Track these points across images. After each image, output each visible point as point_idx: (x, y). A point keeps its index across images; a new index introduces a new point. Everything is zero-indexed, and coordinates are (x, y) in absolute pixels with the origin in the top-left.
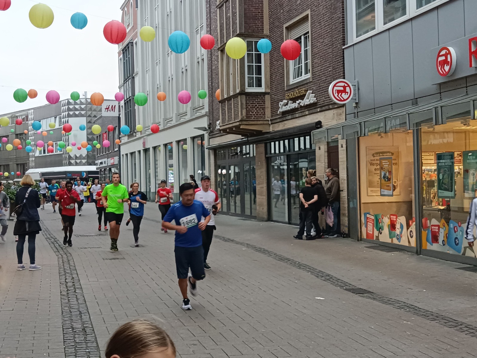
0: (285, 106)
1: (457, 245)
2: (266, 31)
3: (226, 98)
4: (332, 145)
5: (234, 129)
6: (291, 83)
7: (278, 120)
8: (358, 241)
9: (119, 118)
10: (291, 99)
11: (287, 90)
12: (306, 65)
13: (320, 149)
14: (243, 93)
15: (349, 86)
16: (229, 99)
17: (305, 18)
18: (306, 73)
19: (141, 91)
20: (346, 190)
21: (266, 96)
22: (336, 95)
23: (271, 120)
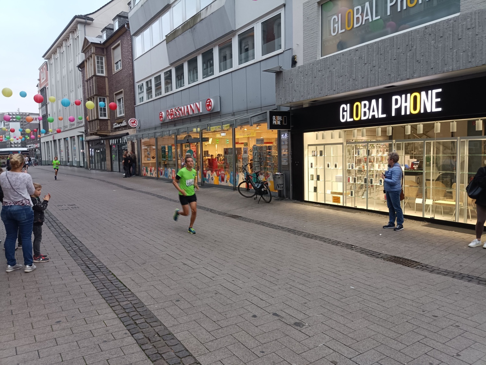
0: (116, 125)
2: (108, 94)
3: (91, 120)
6: (118, 116)
7: (114, 131)
9: (39, 124)
10: (118, 123)
11: (116, 119)
12: (123, 110)
14: (98, 119)
15: (136, 121)
17: (122, 92)
18: (123, 113)
21: (108, 121)
23: (111, 131)
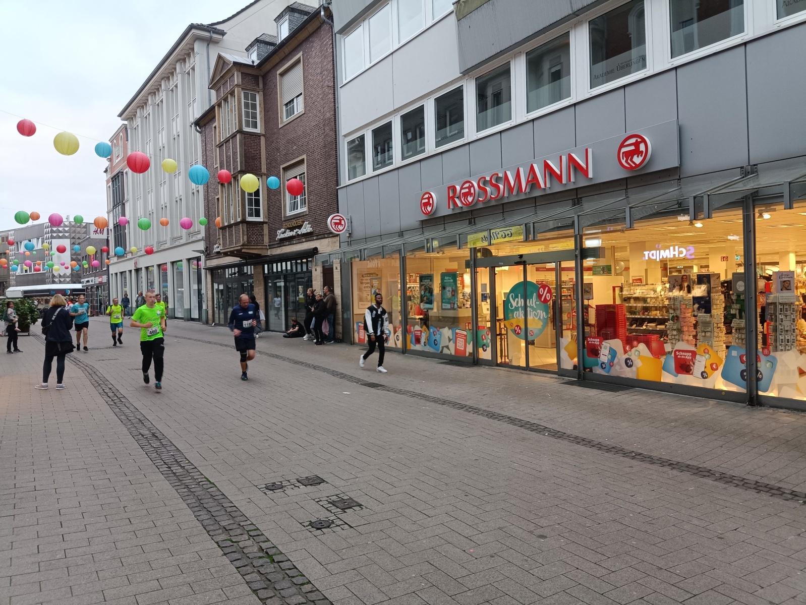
0: (283, 233)
1: (436, 345)
2: (264, 170)
4: (326, 267)
5: (235, 252)
6: (288, 215)
8: (351, 344)
10: (288, 228)
12: (302, 200)
13: (316, 270)
14: (244, 221)
15: (343, 219)
16: (230, 226)
17: (302, 161)
18: (302, 207)
20: (340, 304)
21: (264, 225)
22: (334, 227)
23: (269, 246)
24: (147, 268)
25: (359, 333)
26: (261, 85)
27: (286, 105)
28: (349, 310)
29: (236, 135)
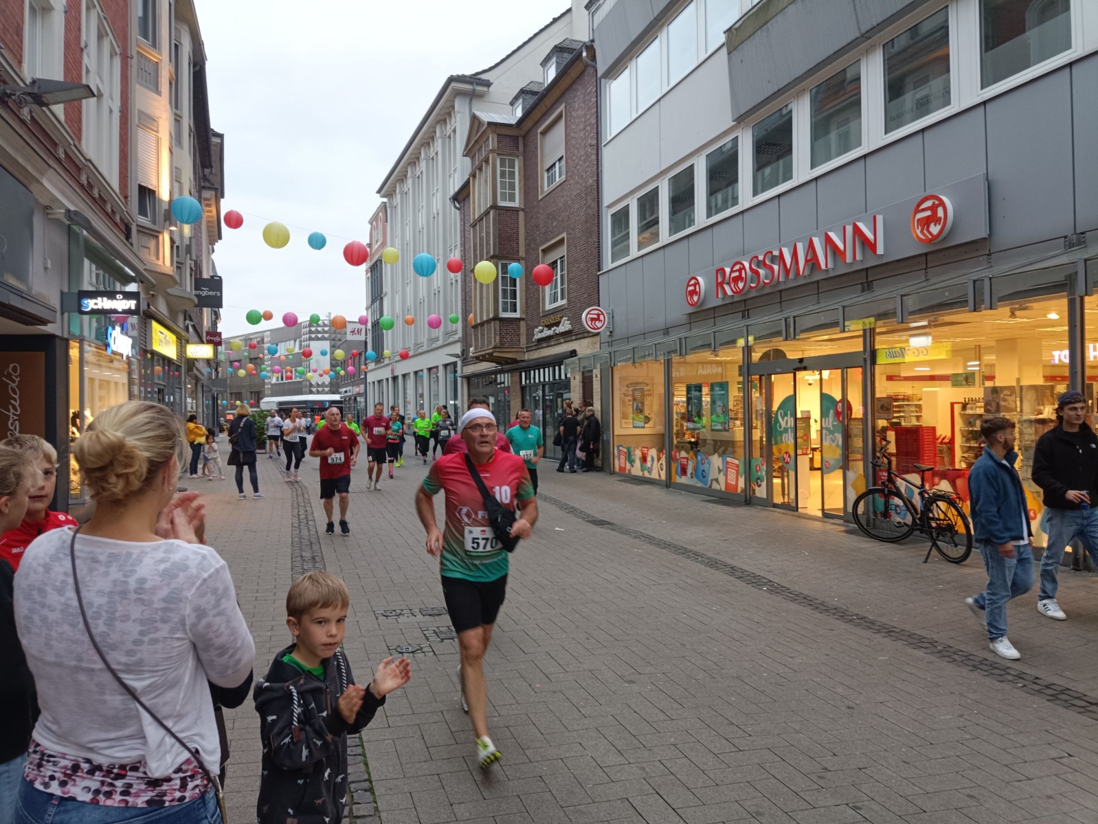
0: (540, 333)
1: (704, 477)
2: (522, 253)
3: (479, 324)
4: (587, 375)
5: (487, 356)
6: (547, 309)
7: (533, 348)
8: (610, 474)
9: (366, 342)
10: (547, 326)
11: (543, 317)
12: (562, 290)
13: (574, 379)
14: (496, 318)
15: (603, 314)
16: (482, 324)
17: (562, 241)
18: (562, 299)
19: (390, 314)
22: (589, 323)
23: (527, 348)
24: (404, 376)
25: (619, 460)
26: (521, 148)
27: (548, 170)
28: (609, 431)
29: (489, 212)
